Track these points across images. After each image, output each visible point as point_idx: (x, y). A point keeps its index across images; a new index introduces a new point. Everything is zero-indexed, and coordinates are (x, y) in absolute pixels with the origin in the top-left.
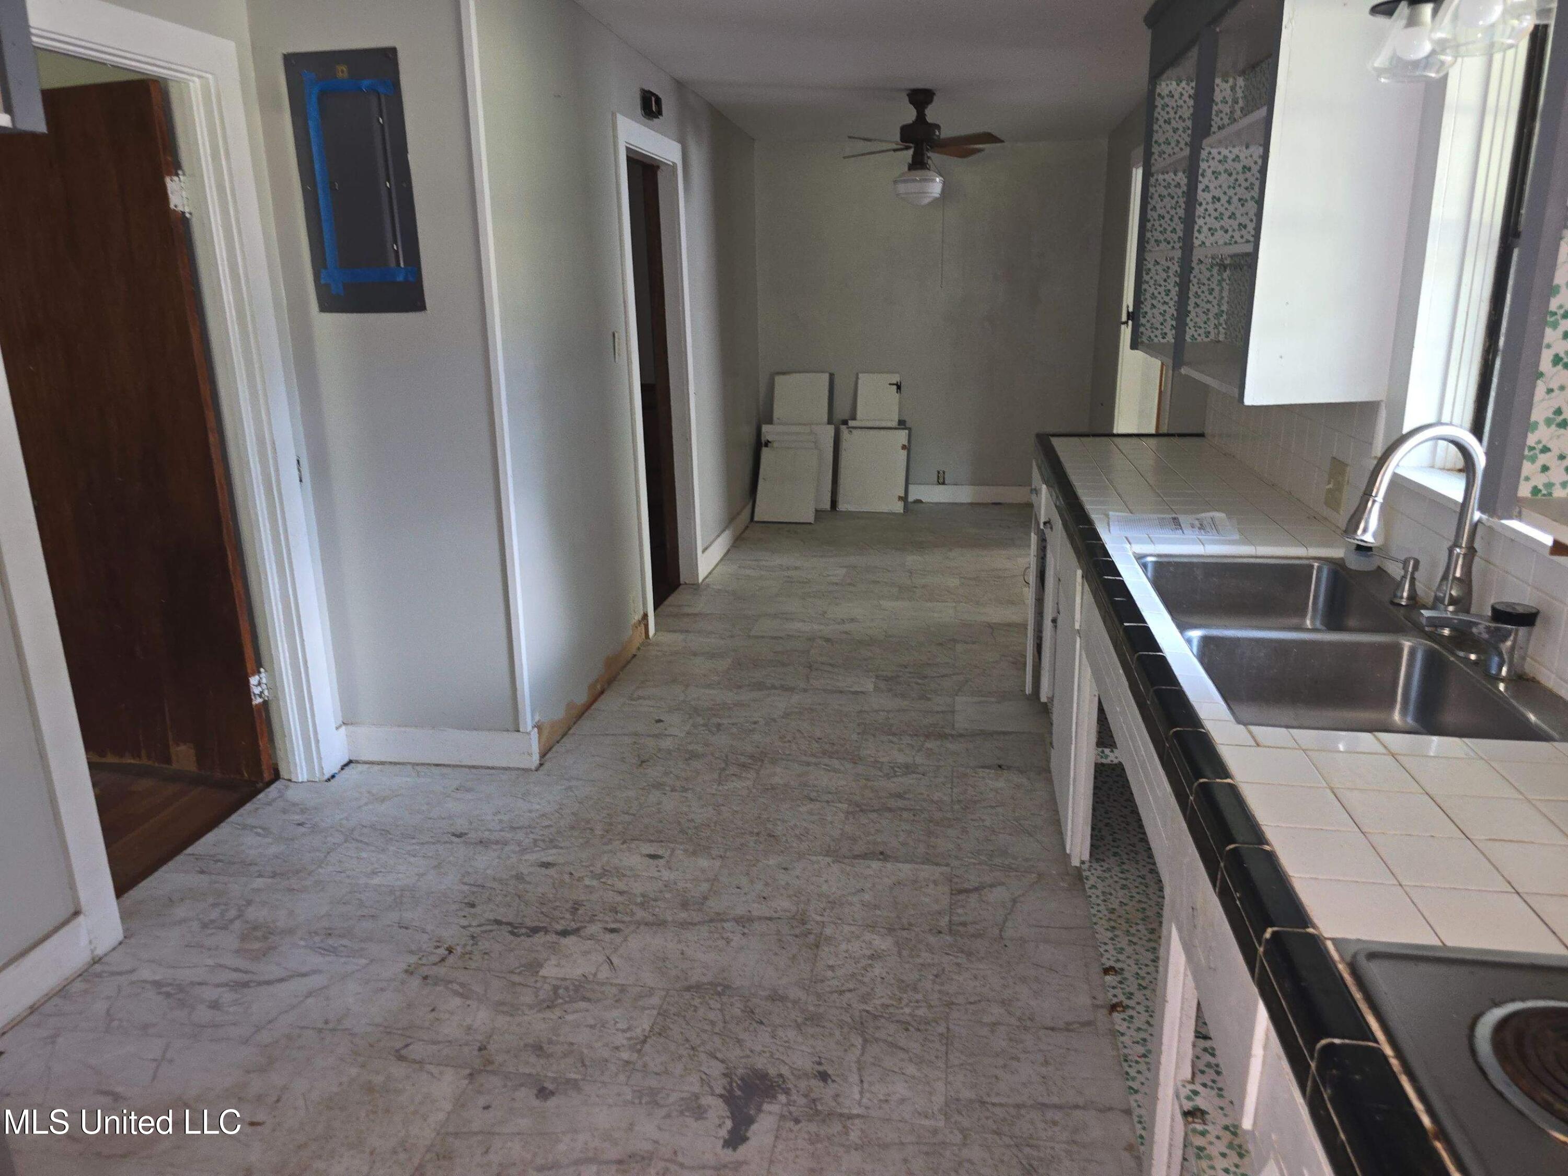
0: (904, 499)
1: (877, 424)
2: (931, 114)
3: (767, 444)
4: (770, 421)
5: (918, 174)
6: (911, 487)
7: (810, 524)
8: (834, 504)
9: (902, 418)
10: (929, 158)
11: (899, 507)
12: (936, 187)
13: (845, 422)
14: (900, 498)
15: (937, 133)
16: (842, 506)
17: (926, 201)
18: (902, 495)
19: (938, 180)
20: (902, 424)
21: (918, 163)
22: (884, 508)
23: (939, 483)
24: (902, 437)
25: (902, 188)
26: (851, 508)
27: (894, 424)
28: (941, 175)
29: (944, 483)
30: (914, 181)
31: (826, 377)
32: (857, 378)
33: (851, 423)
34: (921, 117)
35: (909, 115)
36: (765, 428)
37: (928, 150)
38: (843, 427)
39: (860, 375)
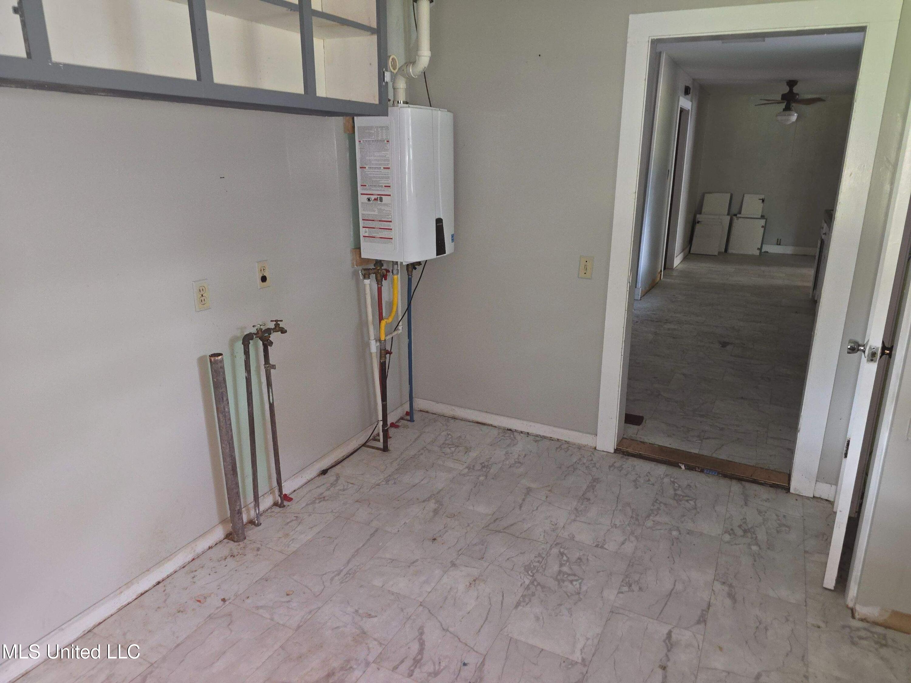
0: (760, 249)
1: (752, 216)
2: (796, 90)
3: (698, 222)
4: (700, 213)
5: (787, 113)
6: (764, 245)
7: (716, 256)
8: (726, 250)
9: (763, 215)
10: (793, 106)
11: (757, 253)
12: (794, 117)
13: (735, 215)
14: (758, 249)
15: (797, 97)
16: (730, 251)
17: (789, 123)
18: (760, 247)
19: (795, 114)
20: (763, 217)
21: (788, 108)
22: (750, 253)
23: (777, 244)
24: (762, 222)
25: (779, 118)
26: (734, 252)
27: (759, 217)
28: (797, 113)
29: (780, 244)
30: (785, 115)
31: (729, 195)
32: (744, 196)
33: (738, 215)
34: (791, 91)
35: (786, 89)
36: (698, 216)
37: (792, 103)
38: (734, 217)
39: (745, 195)
